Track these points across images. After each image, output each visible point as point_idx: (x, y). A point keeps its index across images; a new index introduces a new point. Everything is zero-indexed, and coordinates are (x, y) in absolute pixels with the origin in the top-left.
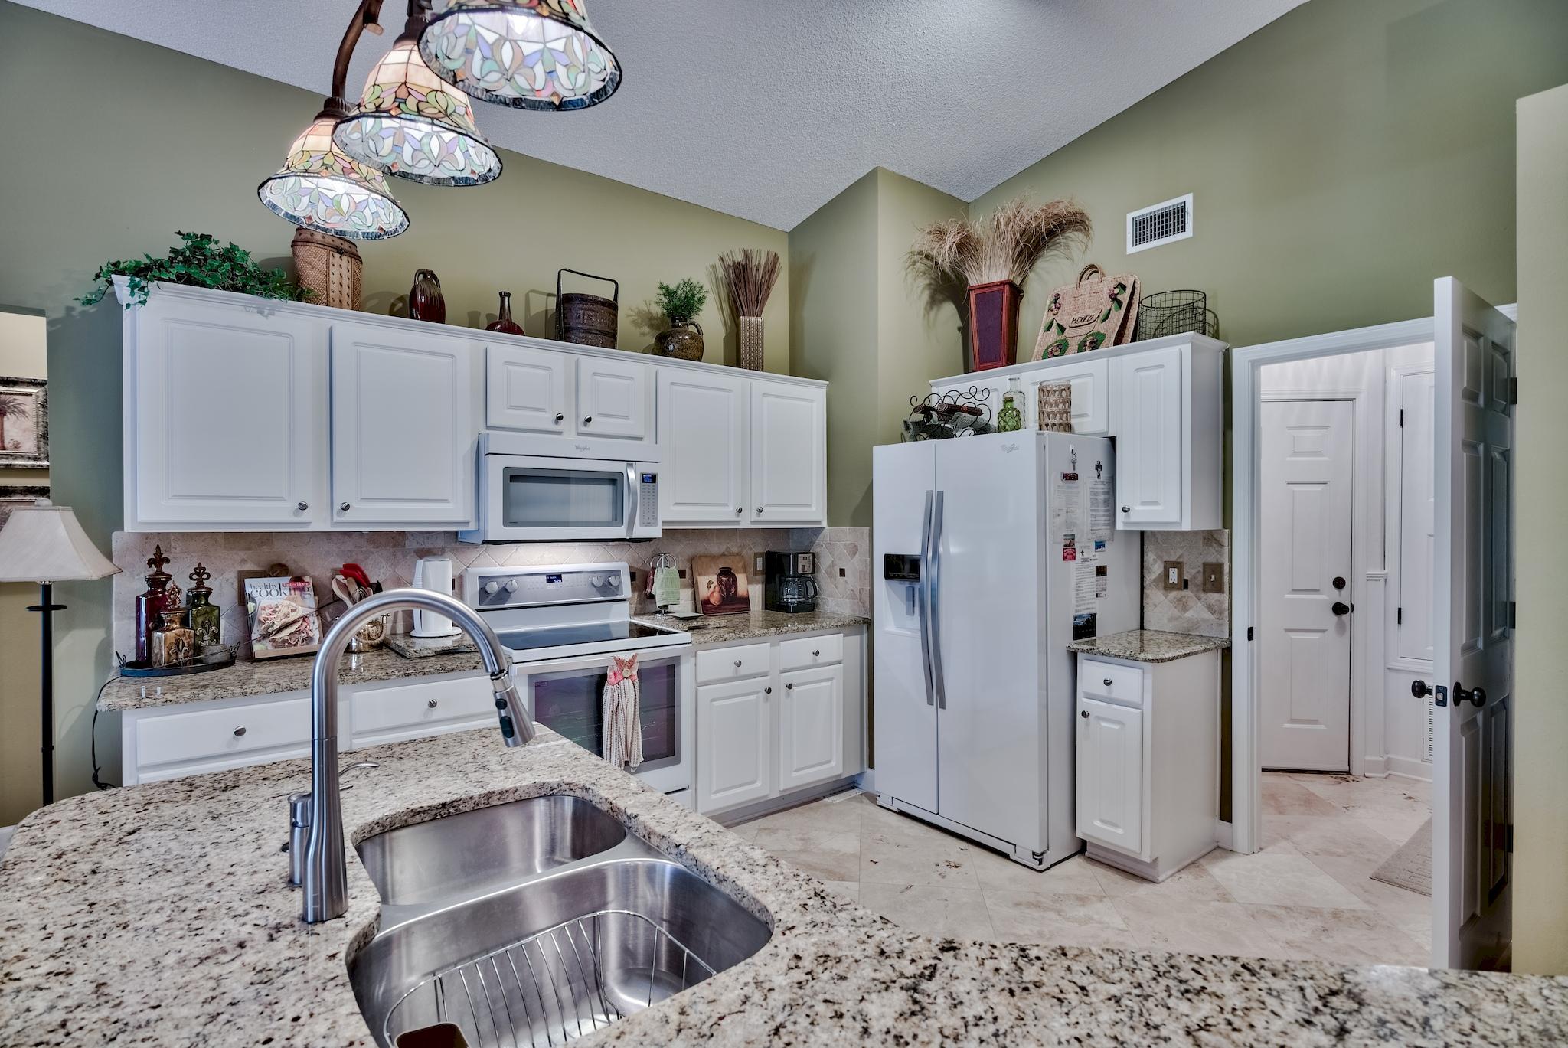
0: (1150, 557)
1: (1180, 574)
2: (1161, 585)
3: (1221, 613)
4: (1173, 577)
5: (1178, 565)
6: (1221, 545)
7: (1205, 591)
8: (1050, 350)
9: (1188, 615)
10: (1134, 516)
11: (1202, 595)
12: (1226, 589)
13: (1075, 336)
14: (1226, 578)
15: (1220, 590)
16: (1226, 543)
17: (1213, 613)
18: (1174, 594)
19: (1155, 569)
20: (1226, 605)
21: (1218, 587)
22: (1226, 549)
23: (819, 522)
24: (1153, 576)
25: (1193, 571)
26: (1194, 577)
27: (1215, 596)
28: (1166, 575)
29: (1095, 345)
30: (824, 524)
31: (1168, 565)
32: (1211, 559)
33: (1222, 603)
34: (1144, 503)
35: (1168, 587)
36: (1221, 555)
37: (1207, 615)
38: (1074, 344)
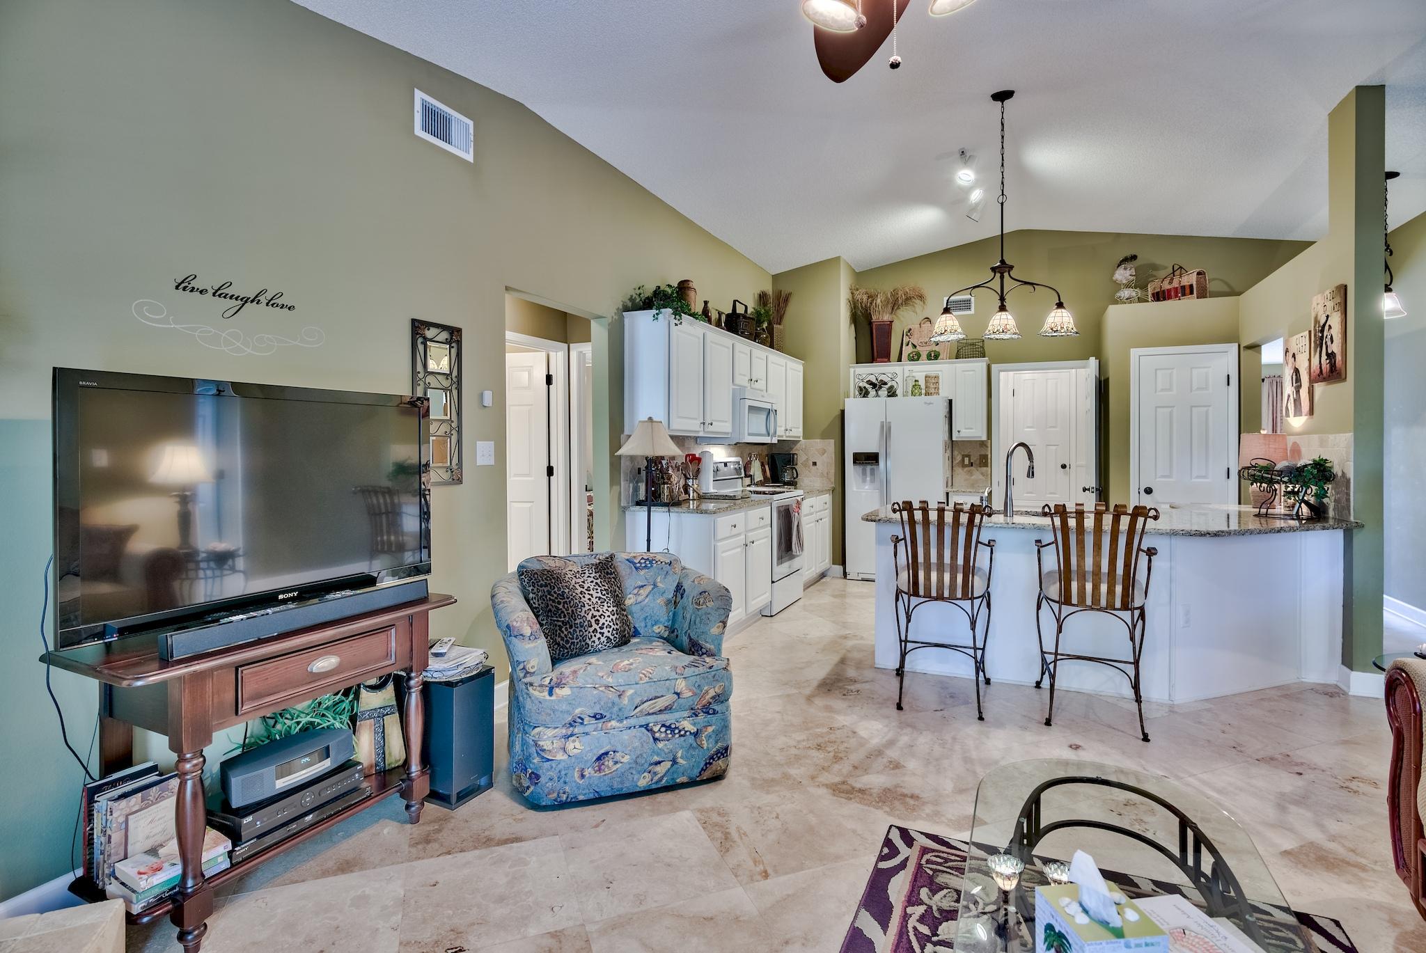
0: (956, 453)
1: (969, 460)
2: (961, 465)
3: (987, 475)
4: (966, 461)
5: (969, 456)
6: (987, 447)
7: (980, 467)
8: (911, 355)
9: (973, 477)
10: (962, 434)
11: (979, 469)
12: (989, 464)
13: (924, 351)
14: (989, 461)
15: (987, 466)
16: (989, 446)
17: (984, 476)
18: (966, 469)
19: (959, 458)
20: (989, 473)
21: (986, 465)
22: (989, 448)
23: (799, 437)
24: (957, 462)
25: (975, 459)
26: (975, 461)
27: (985, 468)
28: (963, 460)
29: (936, 357)
30: (801, 439)
31: (964, 457)
32: (983, 453)
33: (987, 471)
34: (966, 429)
35: (964, 466)
36: (987, 451)
37: (981, 477)
38: (924, 356)
